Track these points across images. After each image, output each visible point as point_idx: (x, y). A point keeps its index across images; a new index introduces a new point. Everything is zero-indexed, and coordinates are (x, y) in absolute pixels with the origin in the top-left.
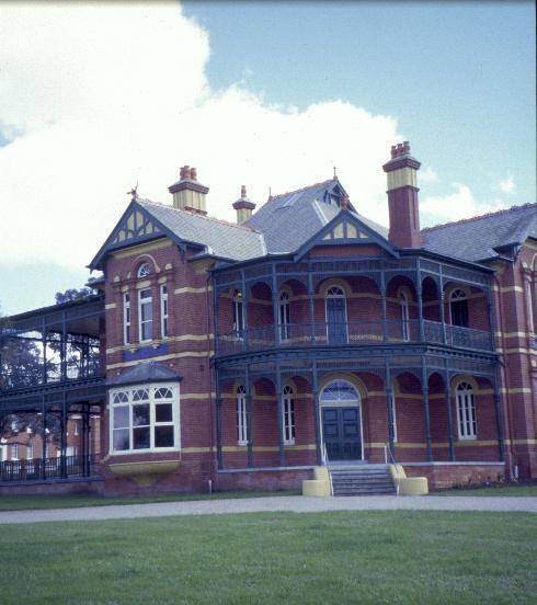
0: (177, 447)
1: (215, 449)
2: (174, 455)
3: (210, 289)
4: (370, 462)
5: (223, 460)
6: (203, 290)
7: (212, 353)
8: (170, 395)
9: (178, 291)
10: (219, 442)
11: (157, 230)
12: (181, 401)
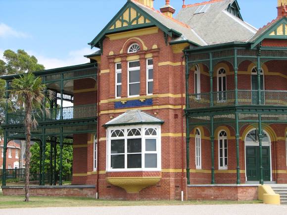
0: (159, 168)
1: (185, 171)
2: (157, 173)
3: (184, 63)
4: (277, 183)
5: (191, 178)
6: (179, 64)
7: (184, 107)
8: (155, 133)
9: (160, 64)
10: (188, 166)
11: (147, 21)
12: (162, 137)
